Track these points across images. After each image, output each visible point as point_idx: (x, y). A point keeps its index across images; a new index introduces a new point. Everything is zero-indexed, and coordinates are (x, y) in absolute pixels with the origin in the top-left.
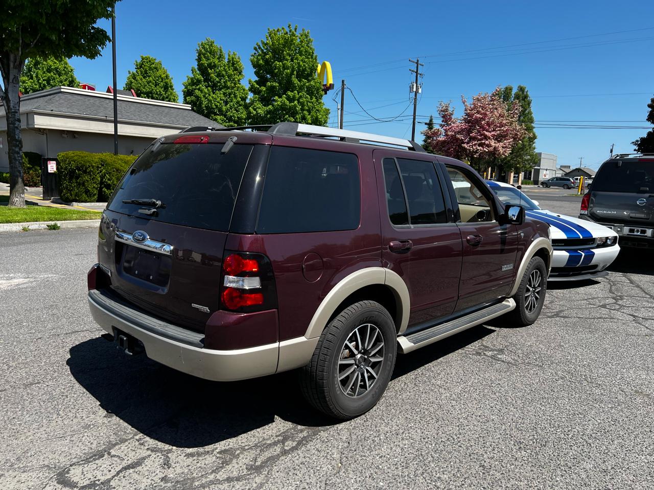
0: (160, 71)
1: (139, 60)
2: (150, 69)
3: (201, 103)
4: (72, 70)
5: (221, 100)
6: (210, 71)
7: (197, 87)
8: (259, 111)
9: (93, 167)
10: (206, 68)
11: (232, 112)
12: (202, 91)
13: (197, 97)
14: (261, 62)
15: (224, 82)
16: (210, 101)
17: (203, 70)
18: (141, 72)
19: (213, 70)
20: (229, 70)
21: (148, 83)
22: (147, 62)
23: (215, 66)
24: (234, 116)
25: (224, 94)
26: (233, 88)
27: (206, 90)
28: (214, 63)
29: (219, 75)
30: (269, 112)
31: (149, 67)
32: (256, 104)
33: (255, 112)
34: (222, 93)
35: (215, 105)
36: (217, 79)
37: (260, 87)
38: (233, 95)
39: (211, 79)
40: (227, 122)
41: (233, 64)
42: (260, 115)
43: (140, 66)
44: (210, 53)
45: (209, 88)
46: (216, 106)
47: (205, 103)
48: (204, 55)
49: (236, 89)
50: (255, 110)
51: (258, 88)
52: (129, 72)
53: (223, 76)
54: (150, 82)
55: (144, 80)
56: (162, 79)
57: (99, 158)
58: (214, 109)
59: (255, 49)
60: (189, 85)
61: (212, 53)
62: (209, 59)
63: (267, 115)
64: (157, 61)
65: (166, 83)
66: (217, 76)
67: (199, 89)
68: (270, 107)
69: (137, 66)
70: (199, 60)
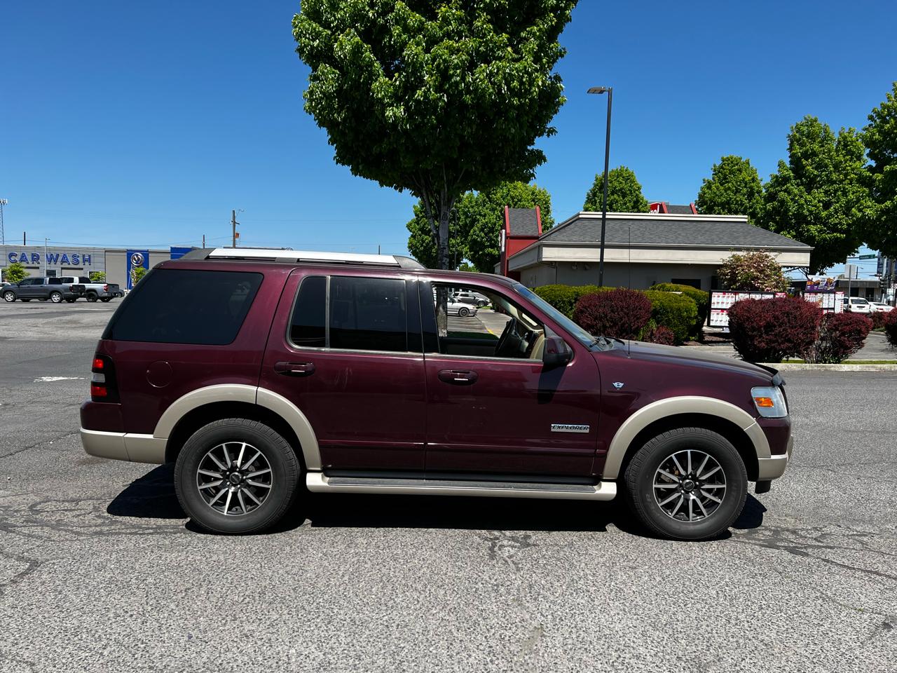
0: (744, 173)
1: (719, 163)
2: (731, 172)
3: (787, 210)
4: (639, 188)
5: (819, 201)
6: (805, 163)
7: (784, 188)
8: (868, 211)
9: (564, 302)
10: (799, 159)
11: (837, 217)
12: (789, 194)
13: (782, 202)
14: (877, 136)
15: (826, 175)
16: (801, 206)
17: (795, 161)
18: (719, 178)
19: (810, 160)
20: (838, 156)
21: (726, 191)
22: (728, 164)
23: (814, 154)
24: (840, 223)
25: (826, 192)
26: (841, 181)
27: (796, 191)
28: (812, 150)
29: (820, 166)
30: (883, 212)
31: (729, 170)
32: (863, 202)
33: (860, 215)
34: (822, 191)
35: (808, 210)
36: (816, 173)
37: (873, 174)
38: (840, 193)
39: (806, 173)
40: (828, 233)
41: (846, 146)
42: (869, 218)
43: (718, 171)
44: (807, 137)
45: (801, 187)
46: (811, 212)
47: (793, 208)
48: (798, 141)
49: (847, 181)
50: (860, 210)
51: (871, 177)
52: (704, 180)
53: (826, 166)
54: (729, 188)
55: (722, 188)
56: (746, 184)
57: (575, 292)
58: (806, 216)
59: (871, 118)
60: (772, 186)
61: (811, 136)
62: (803, 146)
63: (881, 216)
64: (743, 160)
65: (751, 188)
66: (816, 168)
67: (785, 191)
68: (888, 203)
69: (715, 171)
70: (791, 149)
